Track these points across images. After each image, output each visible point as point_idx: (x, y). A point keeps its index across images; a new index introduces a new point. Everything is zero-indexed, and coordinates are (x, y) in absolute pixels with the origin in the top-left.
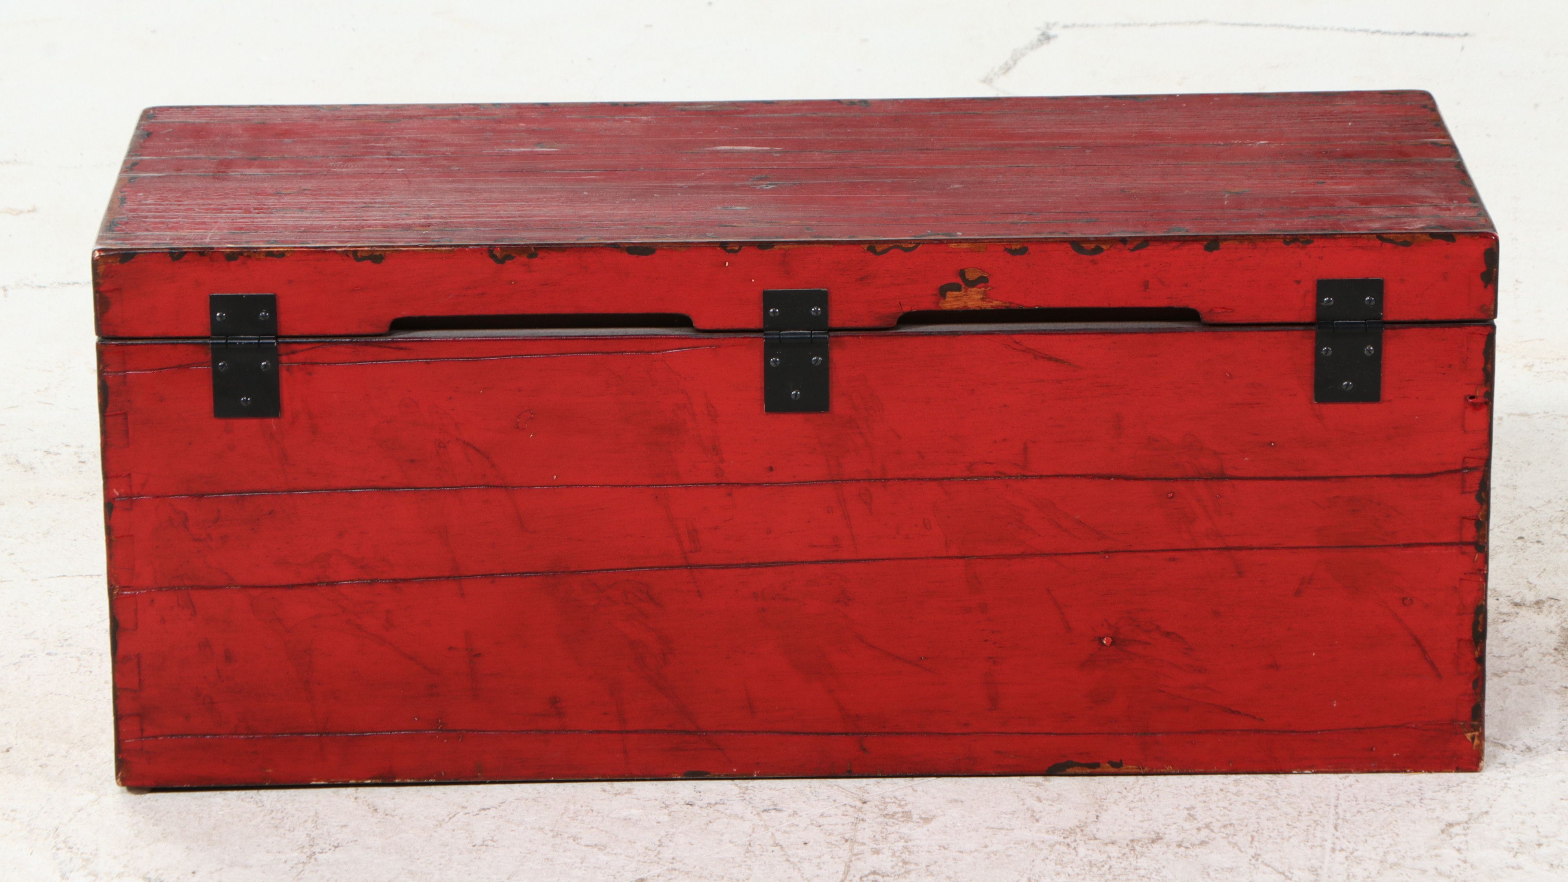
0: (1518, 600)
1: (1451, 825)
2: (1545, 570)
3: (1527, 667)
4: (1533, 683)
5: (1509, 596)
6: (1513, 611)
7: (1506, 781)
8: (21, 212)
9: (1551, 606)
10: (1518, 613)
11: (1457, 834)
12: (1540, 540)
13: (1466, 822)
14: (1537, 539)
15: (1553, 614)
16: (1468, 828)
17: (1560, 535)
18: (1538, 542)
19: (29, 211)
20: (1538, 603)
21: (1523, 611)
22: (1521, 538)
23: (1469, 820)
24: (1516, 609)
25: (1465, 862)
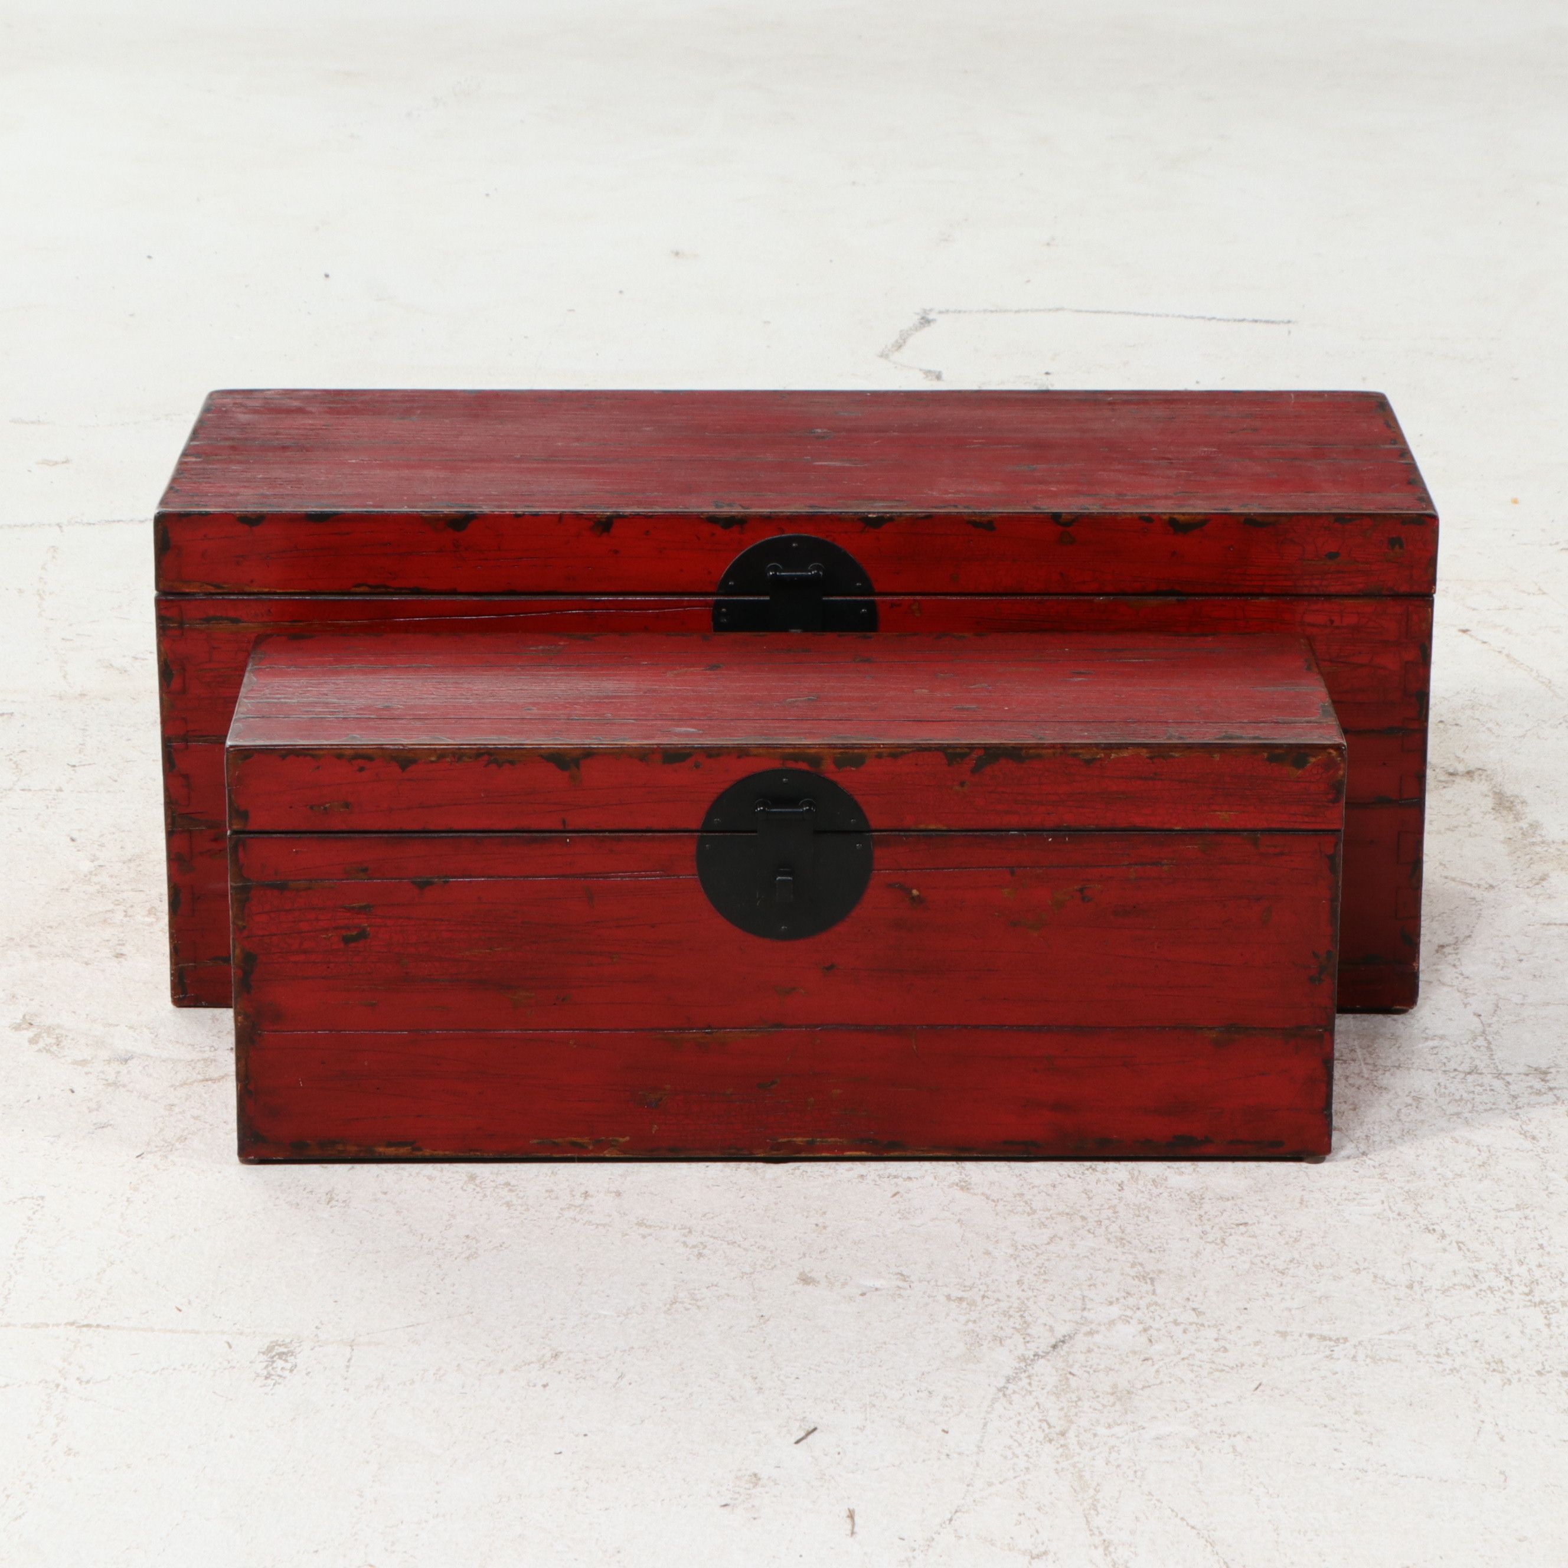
0: (1451, 770)
1: (1442, 946)
2: (1468, 747)
3: (1472, 823)
4: (1481, 836)
5: (1443, 768)
6: (1449, 779)
7: (1479, 912)
8: (56, 463)
9: (1480, 775)
10: (1454, 781)
11: (1449, 954)
12: (1458, 723)
13: (1455, 944)
14: (1455, 722)
15: (1483, 782)
16: (1457, 949)
17: (1474, 719)
18: (1457, 725)
19: (63, 463)
20: (1468, 773)
21: (1458, 779)
22: (1441, 722)
23: (1457, 942)
24: (1451, 778)
25: (1462, 974)
